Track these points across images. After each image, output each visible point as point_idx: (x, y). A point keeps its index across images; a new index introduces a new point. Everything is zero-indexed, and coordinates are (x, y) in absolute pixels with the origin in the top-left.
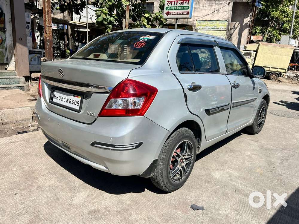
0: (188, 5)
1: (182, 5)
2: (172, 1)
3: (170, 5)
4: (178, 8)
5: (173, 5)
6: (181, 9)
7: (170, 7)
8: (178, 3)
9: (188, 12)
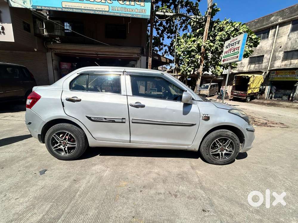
0: (238, 51)
1: (234, 52)
2: (227, 51)
3: (226, 54)
4: (231, 55)
5: (228, 54)
6: (233, 55)
7: (226, 56)
8: (231, 51)
9: (238, 56)
